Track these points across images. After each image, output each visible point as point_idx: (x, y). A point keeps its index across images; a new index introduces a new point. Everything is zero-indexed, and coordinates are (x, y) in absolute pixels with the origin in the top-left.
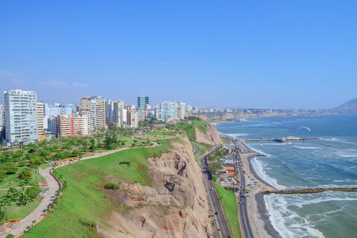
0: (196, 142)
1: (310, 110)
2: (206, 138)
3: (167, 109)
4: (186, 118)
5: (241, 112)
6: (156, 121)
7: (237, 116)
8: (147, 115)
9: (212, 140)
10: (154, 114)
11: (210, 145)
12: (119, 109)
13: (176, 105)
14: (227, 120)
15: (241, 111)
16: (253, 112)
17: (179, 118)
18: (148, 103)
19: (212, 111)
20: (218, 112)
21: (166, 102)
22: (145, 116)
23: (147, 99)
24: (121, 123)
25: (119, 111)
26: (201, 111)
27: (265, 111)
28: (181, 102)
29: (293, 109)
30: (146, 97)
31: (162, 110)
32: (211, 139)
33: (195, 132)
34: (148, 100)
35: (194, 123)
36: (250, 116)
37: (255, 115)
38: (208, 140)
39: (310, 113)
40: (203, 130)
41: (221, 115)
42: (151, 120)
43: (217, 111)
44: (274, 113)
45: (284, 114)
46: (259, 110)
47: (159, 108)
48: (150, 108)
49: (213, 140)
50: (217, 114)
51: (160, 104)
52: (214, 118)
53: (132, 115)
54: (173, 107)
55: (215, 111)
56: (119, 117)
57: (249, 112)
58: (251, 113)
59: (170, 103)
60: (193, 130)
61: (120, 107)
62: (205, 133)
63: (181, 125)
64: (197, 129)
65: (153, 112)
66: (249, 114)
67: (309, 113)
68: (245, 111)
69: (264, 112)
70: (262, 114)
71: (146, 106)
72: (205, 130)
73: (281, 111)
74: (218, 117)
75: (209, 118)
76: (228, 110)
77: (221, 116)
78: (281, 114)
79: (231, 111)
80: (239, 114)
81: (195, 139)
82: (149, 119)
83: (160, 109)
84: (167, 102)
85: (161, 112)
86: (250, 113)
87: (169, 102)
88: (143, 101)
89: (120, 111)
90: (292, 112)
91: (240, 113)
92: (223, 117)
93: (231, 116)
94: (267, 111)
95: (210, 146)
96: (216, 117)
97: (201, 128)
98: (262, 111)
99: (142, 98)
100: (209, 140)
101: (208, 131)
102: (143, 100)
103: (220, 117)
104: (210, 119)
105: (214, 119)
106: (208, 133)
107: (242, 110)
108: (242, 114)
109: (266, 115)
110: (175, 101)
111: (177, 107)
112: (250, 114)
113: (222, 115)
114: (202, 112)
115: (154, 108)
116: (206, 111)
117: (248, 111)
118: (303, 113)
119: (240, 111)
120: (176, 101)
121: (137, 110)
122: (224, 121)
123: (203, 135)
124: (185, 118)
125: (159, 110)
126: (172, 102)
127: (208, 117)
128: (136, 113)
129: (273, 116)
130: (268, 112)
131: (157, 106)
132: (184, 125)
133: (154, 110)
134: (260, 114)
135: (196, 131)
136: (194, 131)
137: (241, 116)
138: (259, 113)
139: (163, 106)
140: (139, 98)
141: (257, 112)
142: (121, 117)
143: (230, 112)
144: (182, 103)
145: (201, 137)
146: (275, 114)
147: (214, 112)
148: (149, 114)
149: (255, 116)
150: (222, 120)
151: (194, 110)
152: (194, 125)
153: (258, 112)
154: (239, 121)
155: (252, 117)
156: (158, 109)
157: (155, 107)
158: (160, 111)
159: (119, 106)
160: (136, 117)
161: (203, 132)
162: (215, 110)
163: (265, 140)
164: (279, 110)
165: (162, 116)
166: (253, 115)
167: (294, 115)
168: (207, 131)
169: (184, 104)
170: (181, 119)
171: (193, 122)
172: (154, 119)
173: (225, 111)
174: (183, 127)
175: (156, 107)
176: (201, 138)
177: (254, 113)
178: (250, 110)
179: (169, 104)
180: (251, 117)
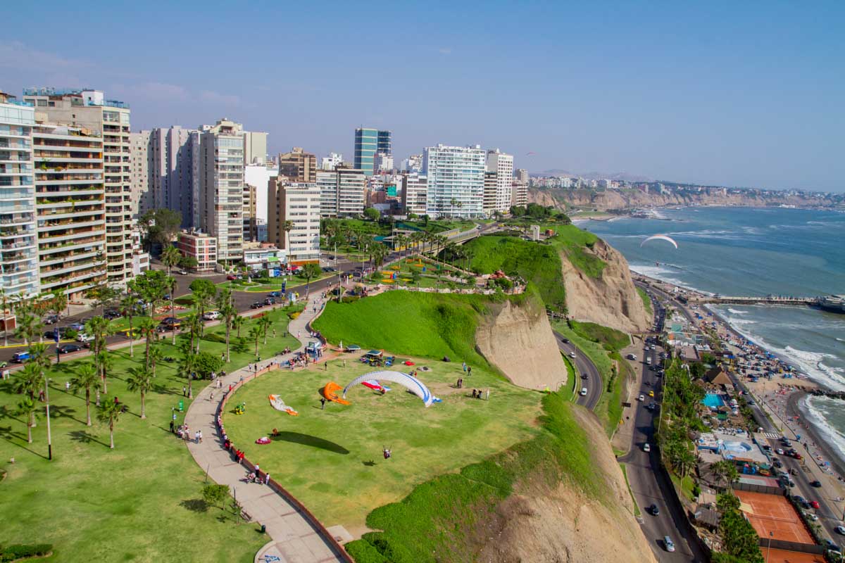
0: (570, 325)
1: (829, 195)
2: (603, 303)
3: (447, 173)
4: (516, 211)
5: (644, 190)
6: (405, 218)
7: (632, 201)
8: (374, 192)
9: (625, 311)
10: (399, 187)
11: (618, 332)
12: (223, 168)
13: (481, 162)
14: (610, 212)
15: (643, 188)
16: (675, 192)
17: (488, 211)
18: (386, 151)
19: (566, 182)
20: (582, 185)
21: (446, 147)
22: (369, 193)
23: (383, 138)
24: (230, 238)
25: (223, 176)
26: (535, 181)
27: (707, 190)
28: (498, 151)
29: (785, 191)
30: (381, 130)
31: (430, 176)
32: (619, 306)
33: (559, 275)
34: (386, 140)
35: (554, 237)
36: (667, 201)
37: (681, 200)
38: (607, 311)
39: (831, 203)
40: (589, 268)
41: (593, 197)
42: (387, 212)
43: (580, 182)
44: (732, 197)
45: (760, 203)
46: (692, 186)
47: (419, 169)
48: (391, 167)
49: (630, 310)
50: (580, 192)
51: (425, 154)
52: (572, 205)
53: (292, 200)
54: (472, 169)
55: (573, 184)
56: (225, 208)
57: (666, 191)
58: (669, 193)
59: (459, 151)
60: (554, 267)
61: (230, 159)
62: (599, 280)
63: (504, 241)
64: (567, 266)
65: (397, 181)
66: (666, 198)
67: (828, 202)
68: (654, 188)
69: (705, 194)
70: (699, 200)
71: (378, 161)
72: (595, 266)
73: (753, 194)
74: (583, 202)
75: (560, 204)
76: (609, 182)
77: (592, 200)
78: (750, 203)
79: (616, 186)
80: (637, 194)
81: (564, 310)
82: (378, 208)
83: (424, 172)
84: (450, 148)
85: (427, 185)
86: (667, 194)
87: (457, 148)
88: (370, 145)
89: (231, 176)
90: (782, 196)
91: (640, 192)
92: (598, 202)
93: (616, 201)
94: (714, 192)
95: (617, 338)
96: (576, 202)
97: (580, 258)
98: (700, 189)
99: (369, 133)
100: (613, 311)
101: (609, 274)
102: (371, 141)
103: (588, 201)
104: (563, 206)
105: (572, 208)
106: (607, 279)
107: (648, 184)
108: (645, 197)
109: (709, 202)
110: (478, 147)
111: (486, 169)
112: (668, 196)
113: (595, 196)
114: (540, 185)
115: (403, 168)
116: (550, 183)
117: (663, 189)
118: (811, 201)
119: (639, 185)
120: (481, 148)
121: (336, 171)
122: (600, 214)
123: (591, 289)
124: (513, 210)
125: (420, 177)
126: (469, 150)
127: (558, 201)
128: (310, 189)
129: (730, 207)
130: (715, 195)
131: (413, 162)
132: (517, 242)
133: (404, 172)
134: (694, 197)
135: (564, 270)
136: (557, 270)
137: (643, 202)
138: (690, 194)
139: (434, 164)
140: (359, 133)
141: (686, 191)
142: (231, 207)
143: (615, 189)
144: (501, 153)
145: (580, 294)
146: (734, 201)
147: (572, 187)
148: (386, 187)
149: (680, 203)
150: (596, 210)
151: (519, 178)
152: (554, 243)
153: (689, 192)
154: (644, 217)
155: (673, 204)
156: (415, 174)
157: (408, 162)
158: (424, 181)
159: (223, 154)
160: (308, 210)
161: (590, 278)
162: (575, 180)
163: (781, 302)
164: (747, 190)
165: (429, 198)
166: (674, 200)
167: (787, 207)
168: (604, 271)
169: (510, 158)
170: (496, 213)
171: (547, 232)
172: (397, 208)
173: (601, 185)
174: (510, 251)
175: (411, 163)
176: (583, 301)
177: (679, 196)
178: (667, 184)
179: (458, 154)
180: (669, 204)
